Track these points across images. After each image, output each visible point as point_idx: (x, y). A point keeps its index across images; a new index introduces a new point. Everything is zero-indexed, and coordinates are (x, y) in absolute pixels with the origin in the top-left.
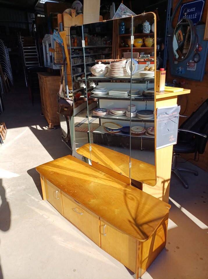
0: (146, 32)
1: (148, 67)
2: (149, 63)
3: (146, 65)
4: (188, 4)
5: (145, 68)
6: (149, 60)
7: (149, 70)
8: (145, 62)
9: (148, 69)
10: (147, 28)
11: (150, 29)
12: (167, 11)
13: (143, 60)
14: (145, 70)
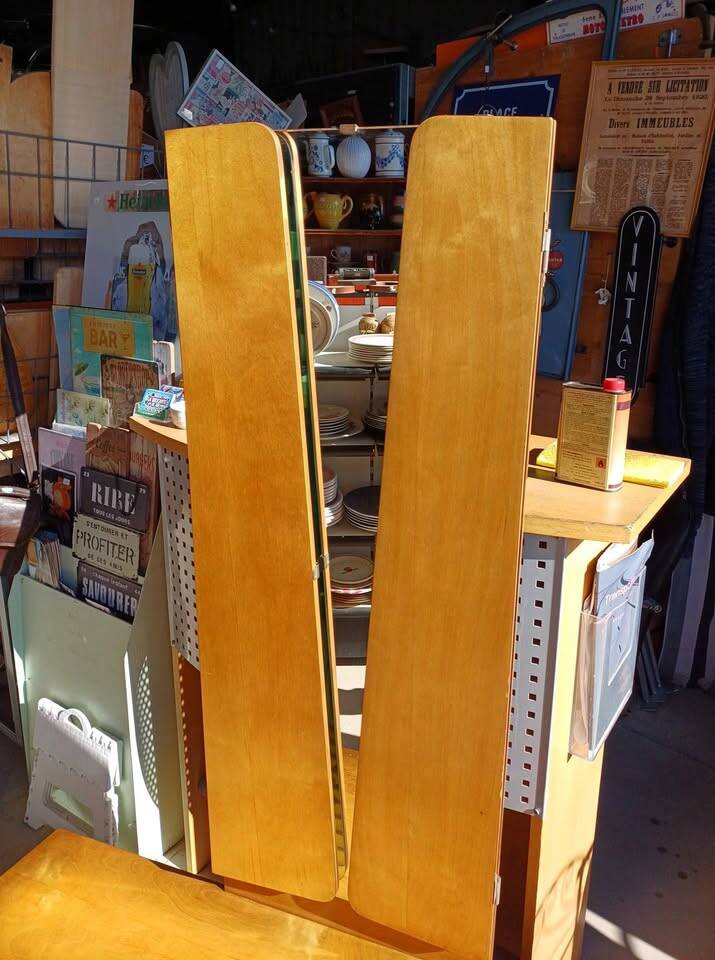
0: (319, 173)
1: (373, 316)
2: (376, 300)
3: (366, 309)
4: (491, 88)
5: (362, 322)
6: (374, 291)
7: (380, 330)
8: (359, 297)
9: (377, 324)
10: (322, 157)
11: (333, 165)
12: (397, 104)
13: (351, 290)
14: (364, 327)
